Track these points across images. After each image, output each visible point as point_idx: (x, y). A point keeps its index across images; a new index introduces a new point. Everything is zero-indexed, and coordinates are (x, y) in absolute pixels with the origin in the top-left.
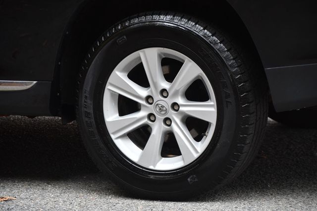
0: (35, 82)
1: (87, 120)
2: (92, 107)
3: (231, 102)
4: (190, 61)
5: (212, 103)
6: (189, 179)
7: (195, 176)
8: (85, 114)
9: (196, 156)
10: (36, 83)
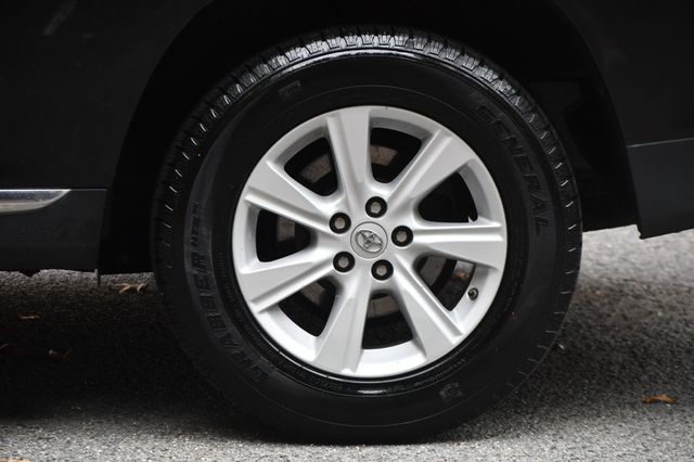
0: (66, 191)
1: (195, 272)
2: (210, 242)
3: (546, 221)
4: (449, 135)
5: (495, 224)
6: (442, 393)
7: (457, 385)
8: (193, 260)
9: (455, 341)
10: (69, 193)
